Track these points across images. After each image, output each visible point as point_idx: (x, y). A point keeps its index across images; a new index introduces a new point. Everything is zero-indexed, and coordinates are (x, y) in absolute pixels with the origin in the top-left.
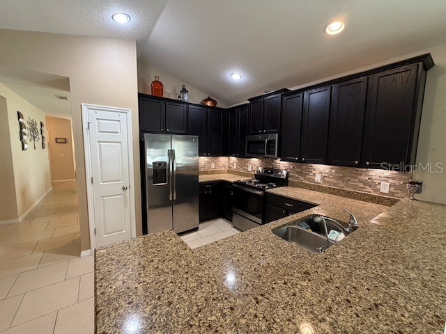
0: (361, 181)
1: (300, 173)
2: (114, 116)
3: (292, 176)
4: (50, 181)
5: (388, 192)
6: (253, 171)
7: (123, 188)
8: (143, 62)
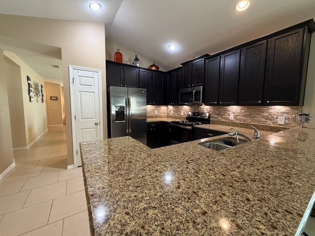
0: (263, 117)
1: (219, 114)
2: (90, 74)
3: (212, 117)
4: (46, 126)
5: (283, 124)
6: (184, 115)
7: (96, 124)
8: (109, 40)
